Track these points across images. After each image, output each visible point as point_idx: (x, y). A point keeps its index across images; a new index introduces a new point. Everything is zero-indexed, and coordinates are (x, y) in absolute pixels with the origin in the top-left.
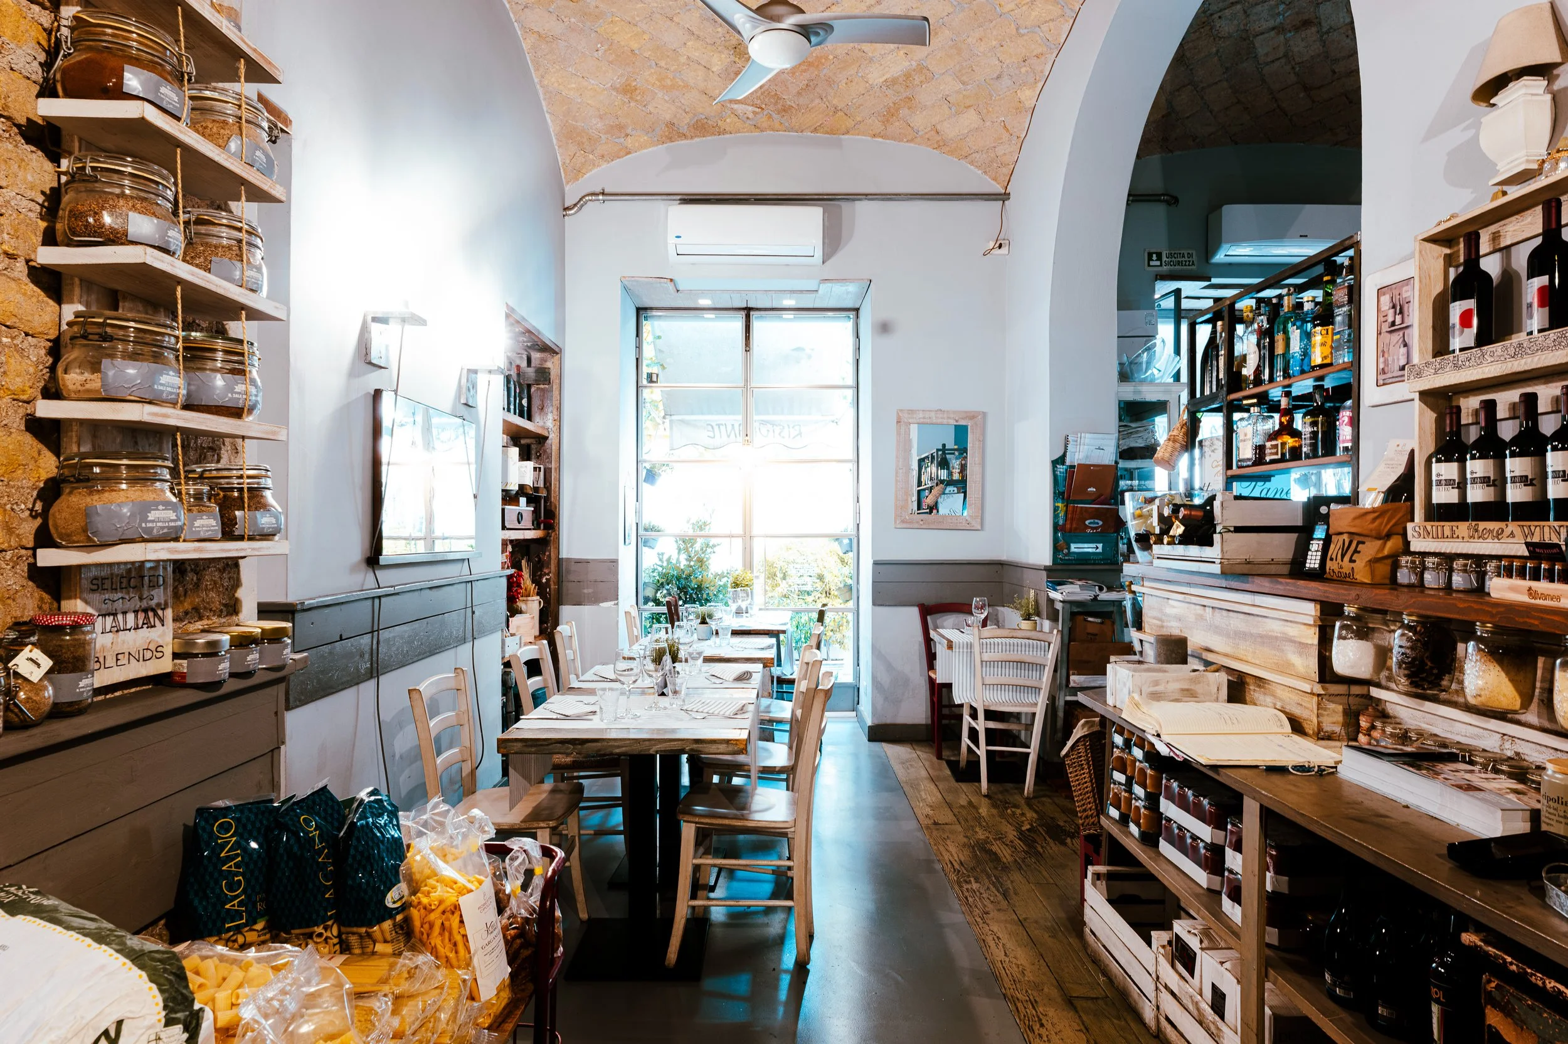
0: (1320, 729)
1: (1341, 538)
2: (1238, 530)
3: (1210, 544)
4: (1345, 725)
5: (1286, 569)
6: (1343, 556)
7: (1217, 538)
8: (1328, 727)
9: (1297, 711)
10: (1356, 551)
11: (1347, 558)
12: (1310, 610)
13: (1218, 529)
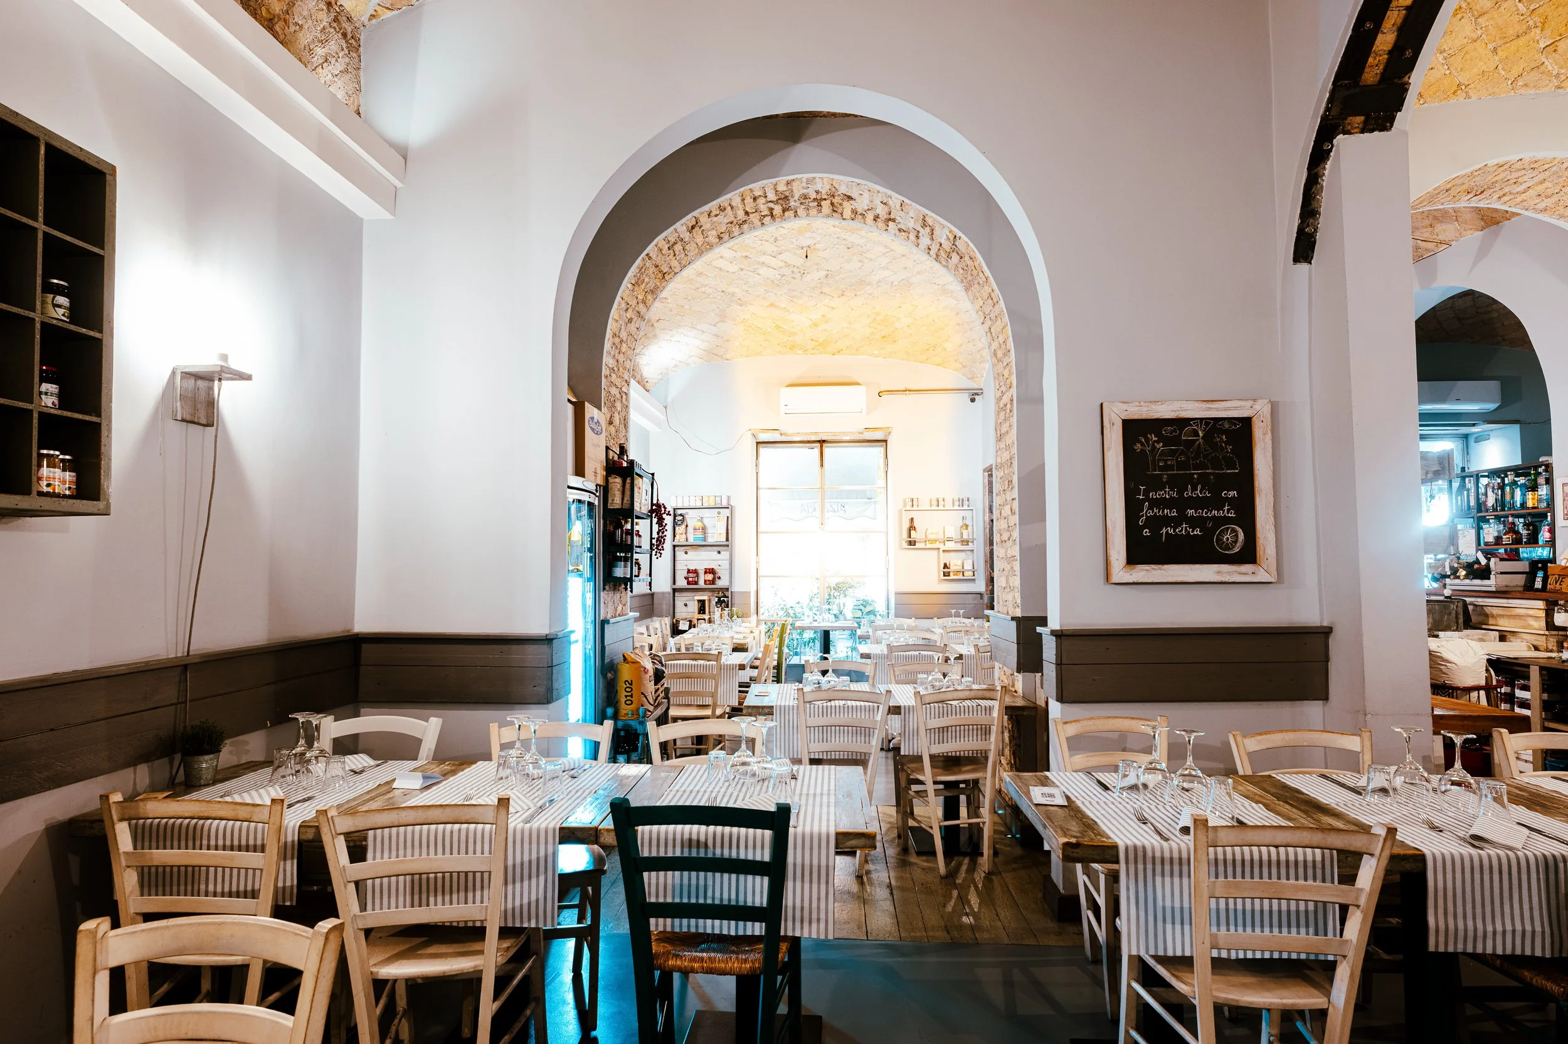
0: (1547, 648)
1: (1554, 577)
2: (1502, 573)
3: (1489, 579)
4: (1558, 646)
5: (1521, 589)
6: (1556, 583)
7: (1492, 576)
8: (1550, 647)
9: (1535, 643)
10: (1561, 581)
11: (1558, 584)
12: (1541, 604)
13: (1493, 573)
